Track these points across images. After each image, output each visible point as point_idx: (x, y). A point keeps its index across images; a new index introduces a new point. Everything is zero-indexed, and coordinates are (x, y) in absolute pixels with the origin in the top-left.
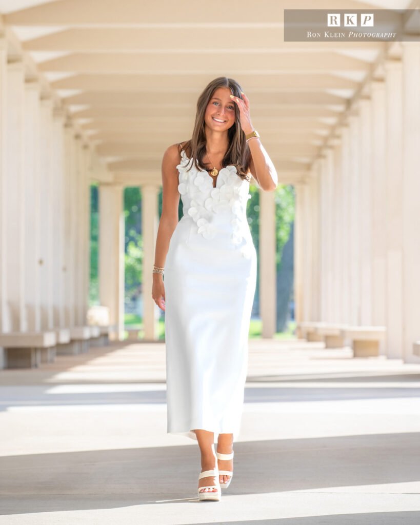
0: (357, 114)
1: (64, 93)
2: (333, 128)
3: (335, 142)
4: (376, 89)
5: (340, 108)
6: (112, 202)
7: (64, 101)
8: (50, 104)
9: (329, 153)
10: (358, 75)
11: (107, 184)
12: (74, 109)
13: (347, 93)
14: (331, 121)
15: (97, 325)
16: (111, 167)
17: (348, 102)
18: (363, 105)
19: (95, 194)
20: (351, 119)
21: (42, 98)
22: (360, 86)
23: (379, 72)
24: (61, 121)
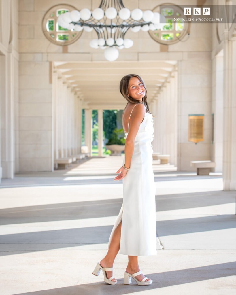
0: (162, 91)
1: (74, 85)
2: (156, 94)
3: (156, 98)
4: (167, 84)
5: (158, 89)
6: (89, 115)
7: (74, 88)
8: (70, 89)
9: (155, 101)
10: (163, 81)
11: (87, 109)
12: (77, 89)
13: (159, 85)
14: (155, 92)
15: (84, 153)
16: (89, 104)
17: (160, 87)
18: (164, 89)
19: (83, 111)
20: (161, 92)
21: (68, 87)
22: (163, 83)
23: (168, 80)
24: (73, 94)
